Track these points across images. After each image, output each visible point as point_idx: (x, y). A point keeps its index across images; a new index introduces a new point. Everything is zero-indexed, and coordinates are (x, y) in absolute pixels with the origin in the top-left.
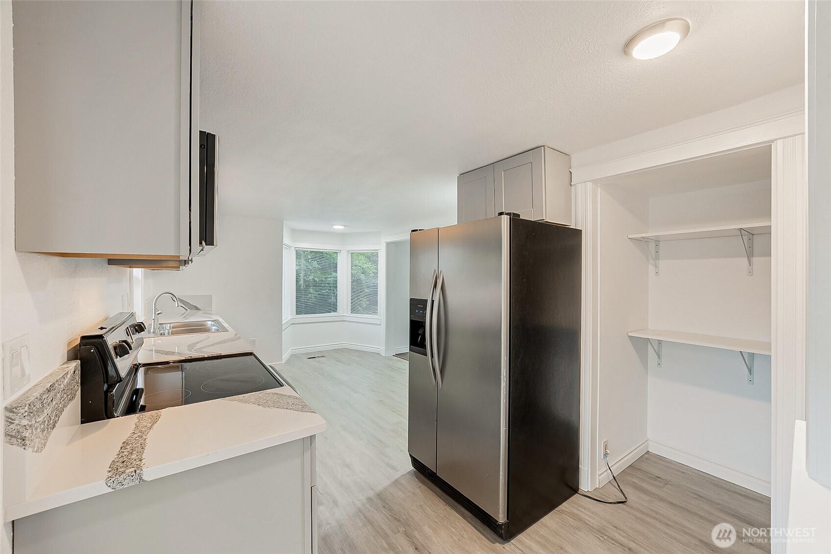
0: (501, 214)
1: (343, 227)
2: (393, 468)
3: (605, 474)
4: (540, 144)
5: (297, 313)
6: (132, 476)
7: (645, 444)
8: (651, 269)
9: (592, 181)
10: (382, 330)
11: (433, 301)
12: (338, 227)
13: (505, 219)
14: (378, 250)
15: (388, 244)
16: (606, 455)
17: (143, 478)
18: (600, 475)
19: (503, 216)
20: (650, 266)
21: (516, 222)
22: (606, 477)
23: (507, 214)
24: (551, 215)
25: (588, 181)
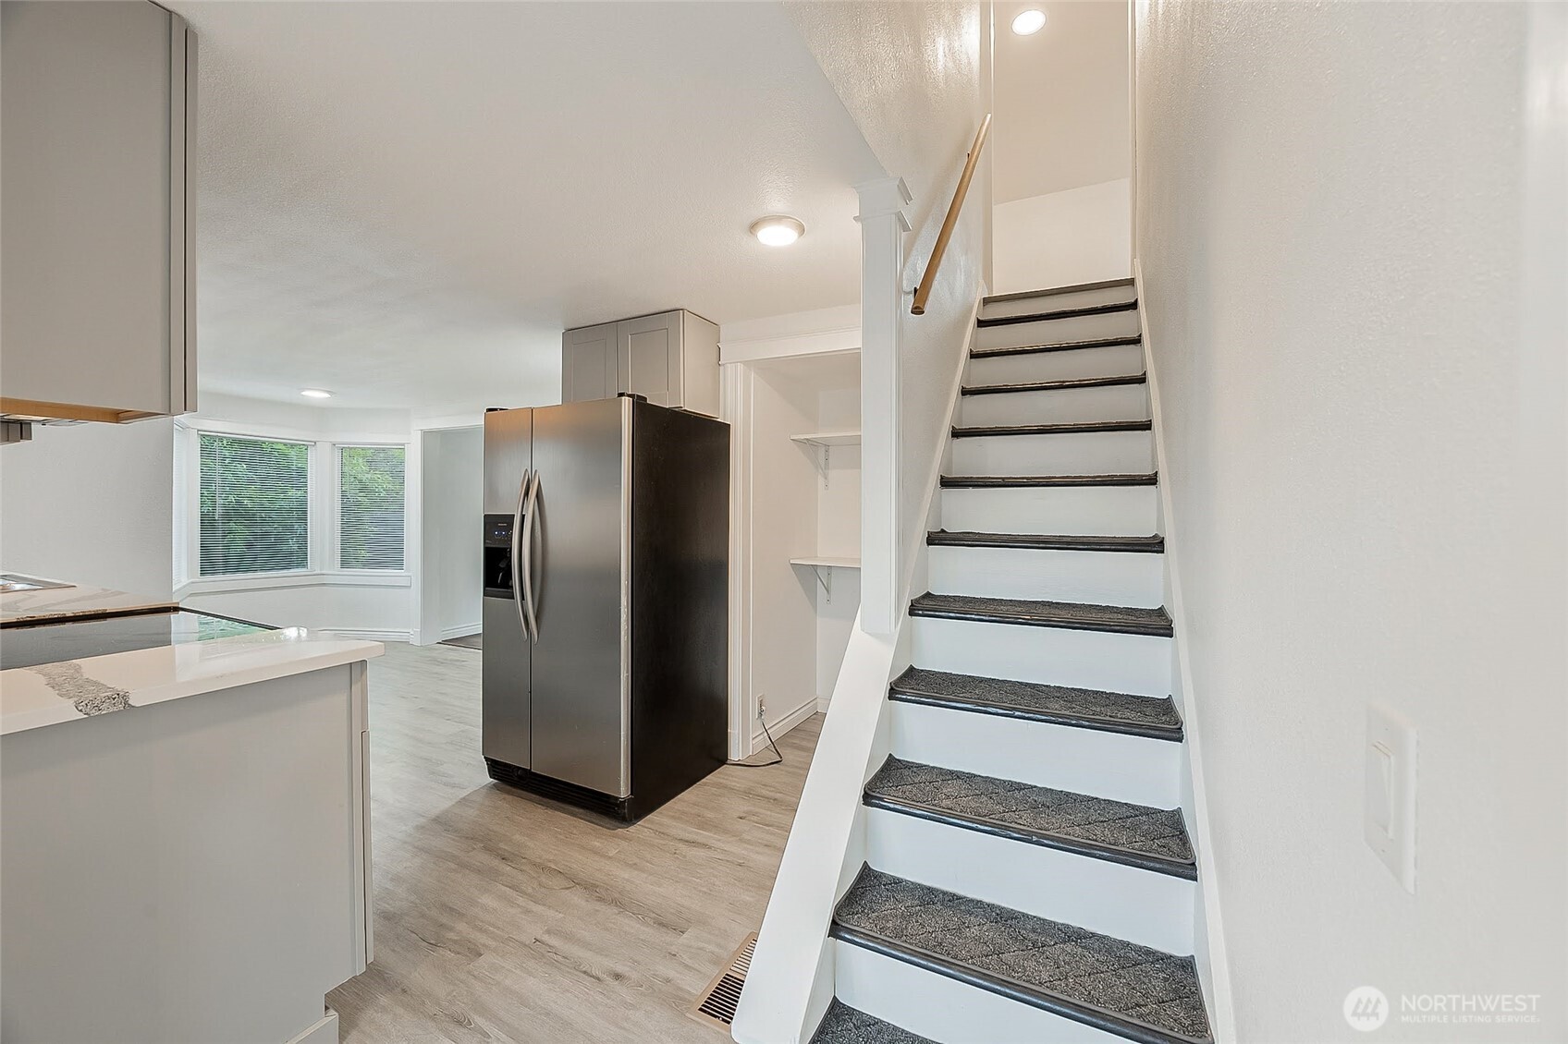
0: (621, 395)
1: (327, 395)
2: (454, 786)
3: (762, 737)
4: (678, 306)
5: (203, 573)
6: (114, 699)
7: (814, 702)
8: (821, 480)
9: (745, 363)
10: (415, 593)
11: (523, 517)
12: (316, 395)
13: (626, 403)
14: (403, 445)
15: (426, 435)
16: (760, 714)
17: (130, 702)
18: (753, 739)
19: (623, 398)
20: (819, 476)
21: (640, 405)
22: (762, 742)
23: (629, 396)
24: (692, 402)
25: (740, 362)
